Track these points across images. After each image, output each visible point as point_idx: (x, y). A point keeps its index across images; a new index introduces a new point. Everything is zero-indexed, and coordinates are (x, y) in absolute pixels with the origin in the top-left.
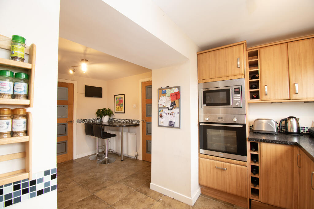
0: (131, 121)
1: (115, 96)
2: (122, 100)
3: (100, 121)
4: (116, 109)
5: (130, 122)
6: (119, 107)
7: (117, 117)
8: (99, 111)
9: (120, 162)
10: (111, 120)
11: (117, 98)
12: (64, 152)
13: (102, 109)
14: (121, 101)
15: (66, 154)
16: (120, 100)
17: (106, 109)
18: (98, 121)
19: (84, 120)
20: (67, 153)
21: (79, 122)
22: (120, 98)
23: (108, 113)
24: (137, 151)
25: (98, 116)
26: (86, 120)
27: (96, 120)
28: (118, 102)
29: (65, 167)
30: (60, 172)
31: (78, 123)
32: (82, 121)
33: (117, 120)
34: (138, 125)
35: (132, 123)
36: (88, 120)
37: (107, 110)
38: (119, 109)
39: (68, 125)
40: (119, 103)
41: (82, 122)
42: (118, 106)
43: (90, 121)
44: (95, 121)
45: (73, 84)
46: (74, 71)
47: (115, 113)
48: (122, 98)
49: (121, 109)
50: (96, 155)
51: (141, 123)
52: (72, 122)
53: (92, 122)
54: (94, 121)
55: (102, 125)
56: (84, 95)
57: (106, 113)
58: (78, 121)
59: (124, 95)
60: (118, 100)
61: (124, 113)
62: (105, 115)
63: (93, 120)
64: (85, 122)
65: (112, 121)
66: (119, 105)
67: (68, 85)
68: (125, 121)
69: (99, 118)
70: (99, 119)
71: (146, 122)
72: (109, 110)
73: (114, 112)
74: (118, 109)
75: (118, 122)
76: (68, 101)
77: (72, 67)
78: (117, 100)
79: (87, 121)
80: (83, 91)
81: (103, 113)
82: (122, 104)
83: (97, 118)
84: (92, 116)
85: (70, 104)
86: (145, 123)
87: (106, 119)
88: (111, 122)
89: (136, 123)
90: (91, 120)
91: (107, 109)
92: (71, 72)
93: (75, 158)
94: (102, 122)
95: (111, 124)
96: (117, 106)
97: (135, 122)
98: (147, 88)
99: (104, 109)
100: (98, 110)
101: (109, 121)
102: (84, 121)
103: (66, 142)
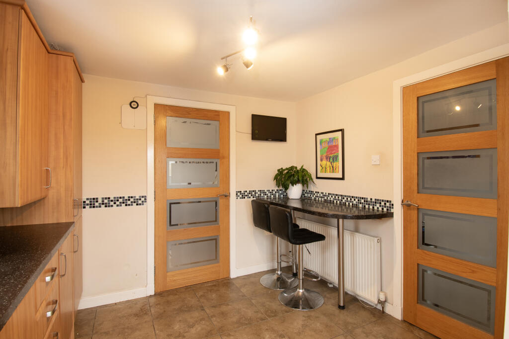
0: (362, 201)
1: (318, 136)
2: (337, 146)
3: (282, 196)
4: (319, 168)
5: (361, 205)
6: (329, 163)
7: (321, 187)
8: (281, 172)
9: (337, 311)
10: (306, 195)
11: (321, 141)
12: (214, 260)
13: (287, 169)
14: (332, 148)
15: (216, 265)
16: (330, 144)
17: (296, 167)
18: (277, 196)
19: (250, 192)
20: (218, 262)
21: (241, 196)
22: (331, 140)
23: (300, 179)
24: (384, 289)
25: (278, 185)
26: (253, 193)
27: (274, 192)
28: (326, 149)
29: (214, 296)
30: (203, 310)
31: (239, 198)
32: (246, 194)
33: (321, 195)
34: (389, 215)
35: (367, 206)
36: (259, 193)
37: (298, 171)
38: (328, 169)
39: (221, 202)
40: (327, 152)
41: (246, 197)
42: (324, 162)
43: (262, 195)
44: (272, 196)
45: (228, 113)
46: (227, 69)
47: (317, 178)
48: (337, 139)
49: (333, 170)
50: (275, 277)
51: (398, 211)
52: (227, 196)
53: (266, 197)
54: (269, 195)
55: (287, 207)
56: (250, 136)
57: (296, 178)
58: (239, 194)
59: (342, 130)
60: (327, 146)
61: (343, 179)
62: (293, 183)
63: (267, 193)
64: (252, 199)
65: (310, 199)
66: (328, 158)
67: (219, 115)
68: (344, 201)
69: (281, 188)
70: (280, 192)
71: (418, 209)
72: (303, 170)
73: (314, 177)
74: (324, 169)
75: (326, 201)
76: (219, 150)
77: (222, 59)
78: (323, 145)
79: (257, 195)
80: (247, 127)
81: (290, 177)
82: (337, 157)
83: (276, 189)
84: (267, 185)
85: (223, 158)
86: (416, 212)
87: (295, 192)
88: (306, 201)
89: (380, 209)
90: (265, 194)
91: (299, 168)
92: (220, 71)
93: (233, 275)
94: (287, 198)
95: (307, 205)
96: (321, 160)
97: (378, 205)
98: (424, 102)
99: (292, 168)
100: (278, 170)
101: (303, 199)
102: (250, 195)
103: (216, 239)
